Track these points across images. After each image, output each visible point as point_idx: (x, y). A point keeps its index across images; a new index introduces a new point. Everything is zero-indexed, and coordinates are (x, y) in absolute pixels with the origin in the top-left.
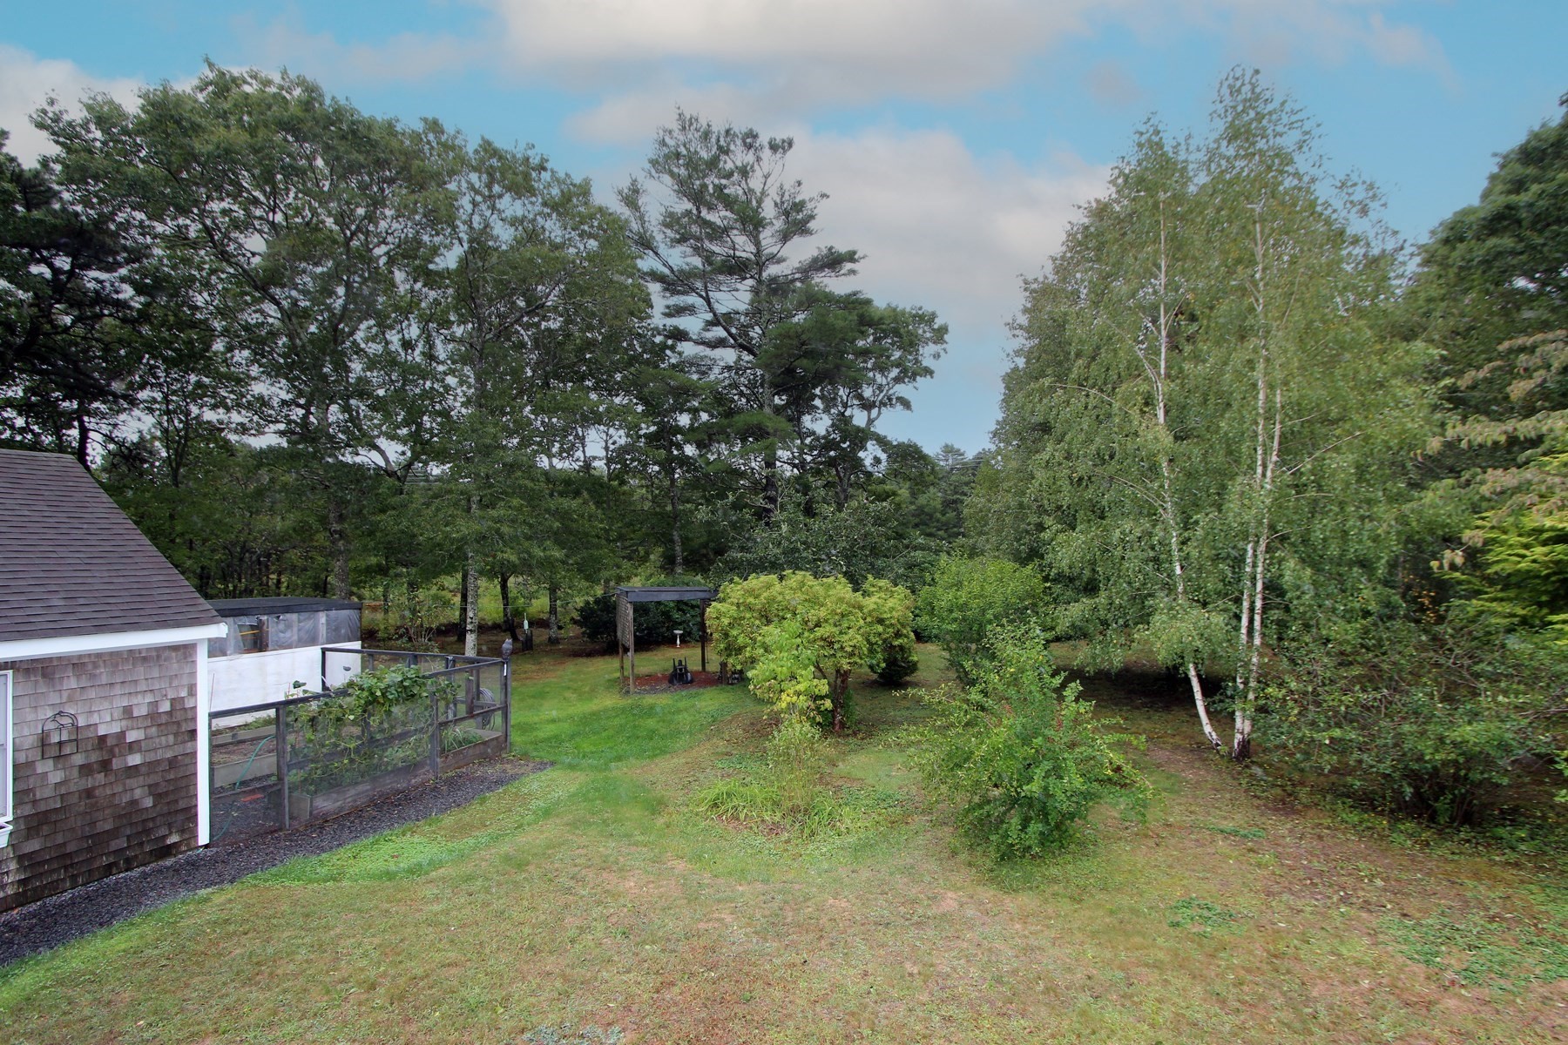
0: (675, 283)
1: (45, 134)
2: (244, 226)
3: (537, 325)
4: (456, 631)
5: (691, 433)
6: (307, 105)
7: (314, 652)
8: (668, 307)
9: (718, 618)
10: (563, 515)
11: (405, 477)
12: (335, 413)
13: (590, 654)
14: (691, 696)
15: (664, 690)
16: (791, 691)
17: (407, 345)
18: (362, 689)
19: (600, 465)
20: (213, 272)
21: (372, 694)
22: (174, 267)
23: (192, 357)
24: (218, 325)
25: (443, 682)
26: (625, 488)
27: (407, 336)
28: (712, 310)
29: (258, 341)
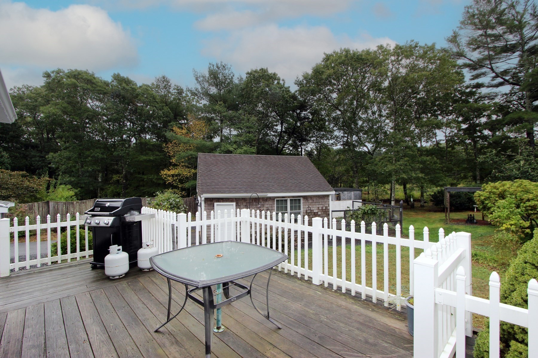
0: (474, 66)
1: (296, 85)
2: (332, 91)
3: (416, 97)
4: (389, 201)
5: (486, 126)
6: (346, 56)
7: (351, 202)
8: (473, 76)
9: (479, 196)
10: (423, 162)
11: (373, 154)
12: (355, 138)
13: (436, 211)
14: (474, 227)
15: (463, 224)
16: (508, 224)
17: (374, 113)
18: (362, 209)
19: (443, 142)
20: (326, 105)
21: (365, 211)
22: (318, 107)
23: (322, 128)
24: (327, 118)
25: (383, 211)
26: (455, 150)
27: (373, 110)
28: (494, 72)
29: (336, 120)
